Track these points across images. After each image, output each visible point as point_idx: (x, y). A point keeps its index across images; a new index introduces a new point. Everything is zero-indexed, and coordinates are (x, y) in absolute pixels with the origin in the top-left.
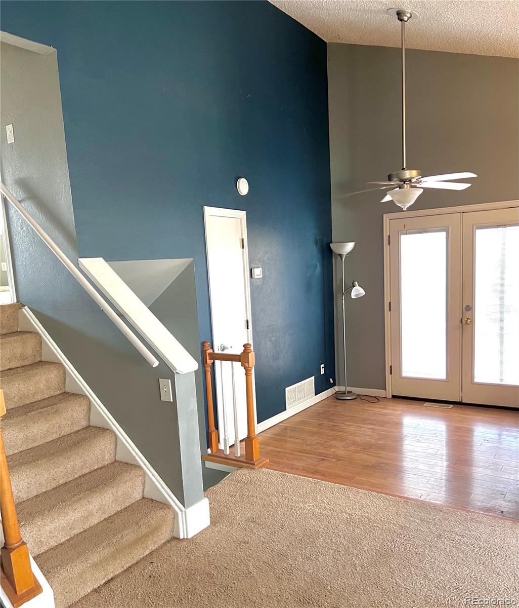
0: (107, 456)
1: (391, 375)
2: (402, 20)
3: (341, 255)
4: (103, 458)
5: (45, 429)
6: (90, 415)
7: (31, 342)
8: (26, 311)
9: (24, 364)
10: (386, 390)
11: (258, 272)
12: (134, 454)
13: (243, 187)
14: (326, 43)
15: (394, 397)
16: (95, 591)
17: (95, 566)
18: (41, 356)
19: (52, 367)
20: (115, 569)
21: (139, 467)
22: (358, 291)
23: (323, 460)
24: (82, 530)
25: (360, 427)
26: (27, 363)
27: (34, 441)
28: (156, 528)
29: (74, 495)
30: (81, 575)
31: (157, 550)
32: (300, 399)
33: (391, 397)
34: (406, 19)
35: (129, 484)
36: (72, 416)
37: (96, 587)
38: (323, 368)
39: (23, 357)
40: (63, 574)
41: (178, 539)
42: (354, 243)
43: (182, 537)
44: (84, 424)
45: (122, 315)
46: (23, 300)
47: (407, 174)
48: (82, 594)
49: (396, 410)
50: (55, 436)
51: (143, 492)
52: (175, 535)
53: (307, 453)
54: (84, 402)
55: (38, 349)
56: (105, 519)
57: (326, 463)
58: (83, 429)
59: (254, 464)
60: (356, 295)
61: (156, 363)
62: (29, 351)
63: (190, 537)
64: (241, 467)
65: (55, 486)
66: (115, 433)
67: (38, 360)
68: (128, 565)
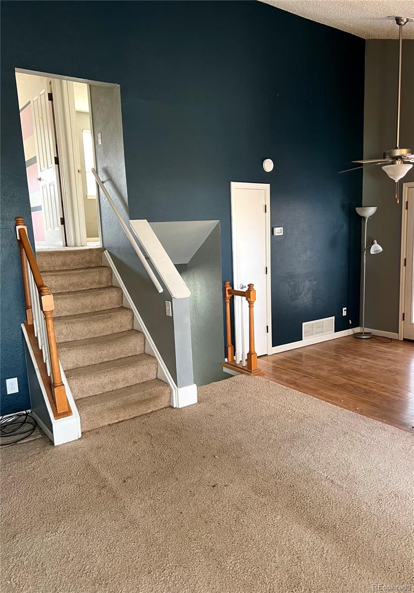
0: (138, 348)
1: (403, 322)
2: (400, 24)
3: (364, 218)
4: (136, 350)
5: (102, 327)
6: (133, 322)
7: (105, 273)
8: (106, 253)
9: (100, 287)
10: (398, 333)
11: (278, 231)
12: (154, 350)
13: (268, 165)
14: (364, 40)
15: (405, 340)
16: (110, 425)
17: (111, 410)
18: (112, 283)
19: (114, 290)
20: (124, 415)
21: (154, 358)
22: (376, 248)
23: (306, 376)
24: (111, 390)
25: (356, 359)
26: (103, 286)
27: (95, 334)
28: (156, 397)
29: (108, 368)
30: (100, 413)
31: (156, 411)
32: (319, 333)
33: (402, 339)
34: (403, 23)
35: (145, 367)
36: (121, 321)
37: (111, 423)
38: (345, 310)
39: (100, 283)
40: (88, 409)
41: (173, 407)
42: (376, 208)
43: (175, 407)
44: (130, 327)
45: (147, 258)
46: (105, 246)
47: (398, 152)
48: (101, 425)
49: (397, 350)
50: (109, 333)
51: (157, 374)
52: (171, 404)
53: (298, 371)
54: (130, 314)
55: (110, 278)
56: (127, 387)
57: (306, 379)
58: (128, 331)
59: (251, 372)
60: (375, 251)
61: (161, 290)
62: (104, 279)
63: (180, 407)
64: (242, 373)
65: (101, 362)
66: (144, 335)
67: (110, 285)
68: (134, 416)
